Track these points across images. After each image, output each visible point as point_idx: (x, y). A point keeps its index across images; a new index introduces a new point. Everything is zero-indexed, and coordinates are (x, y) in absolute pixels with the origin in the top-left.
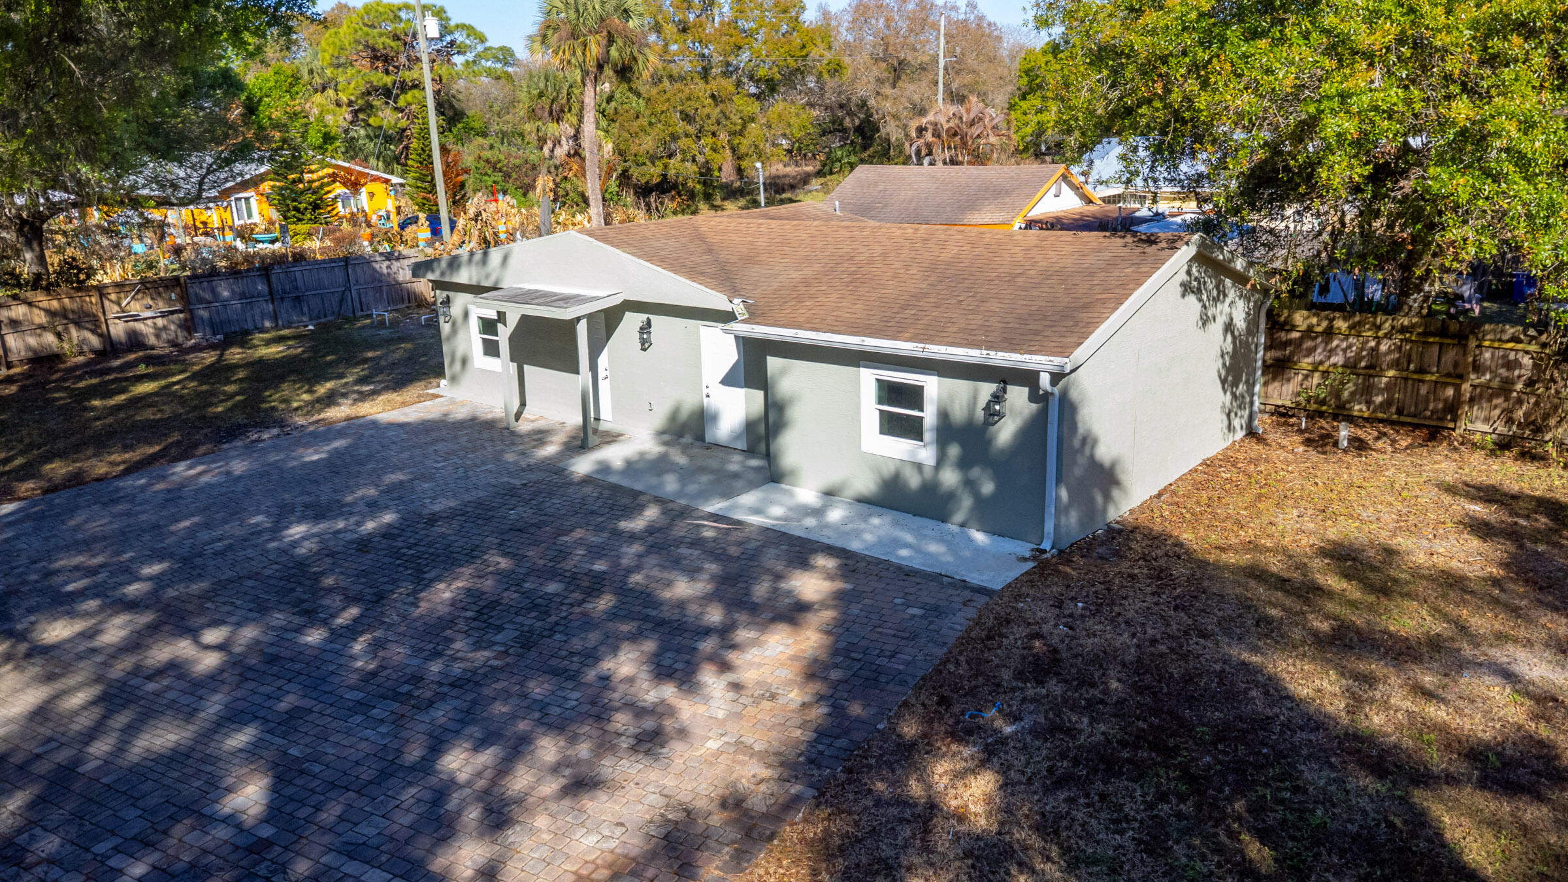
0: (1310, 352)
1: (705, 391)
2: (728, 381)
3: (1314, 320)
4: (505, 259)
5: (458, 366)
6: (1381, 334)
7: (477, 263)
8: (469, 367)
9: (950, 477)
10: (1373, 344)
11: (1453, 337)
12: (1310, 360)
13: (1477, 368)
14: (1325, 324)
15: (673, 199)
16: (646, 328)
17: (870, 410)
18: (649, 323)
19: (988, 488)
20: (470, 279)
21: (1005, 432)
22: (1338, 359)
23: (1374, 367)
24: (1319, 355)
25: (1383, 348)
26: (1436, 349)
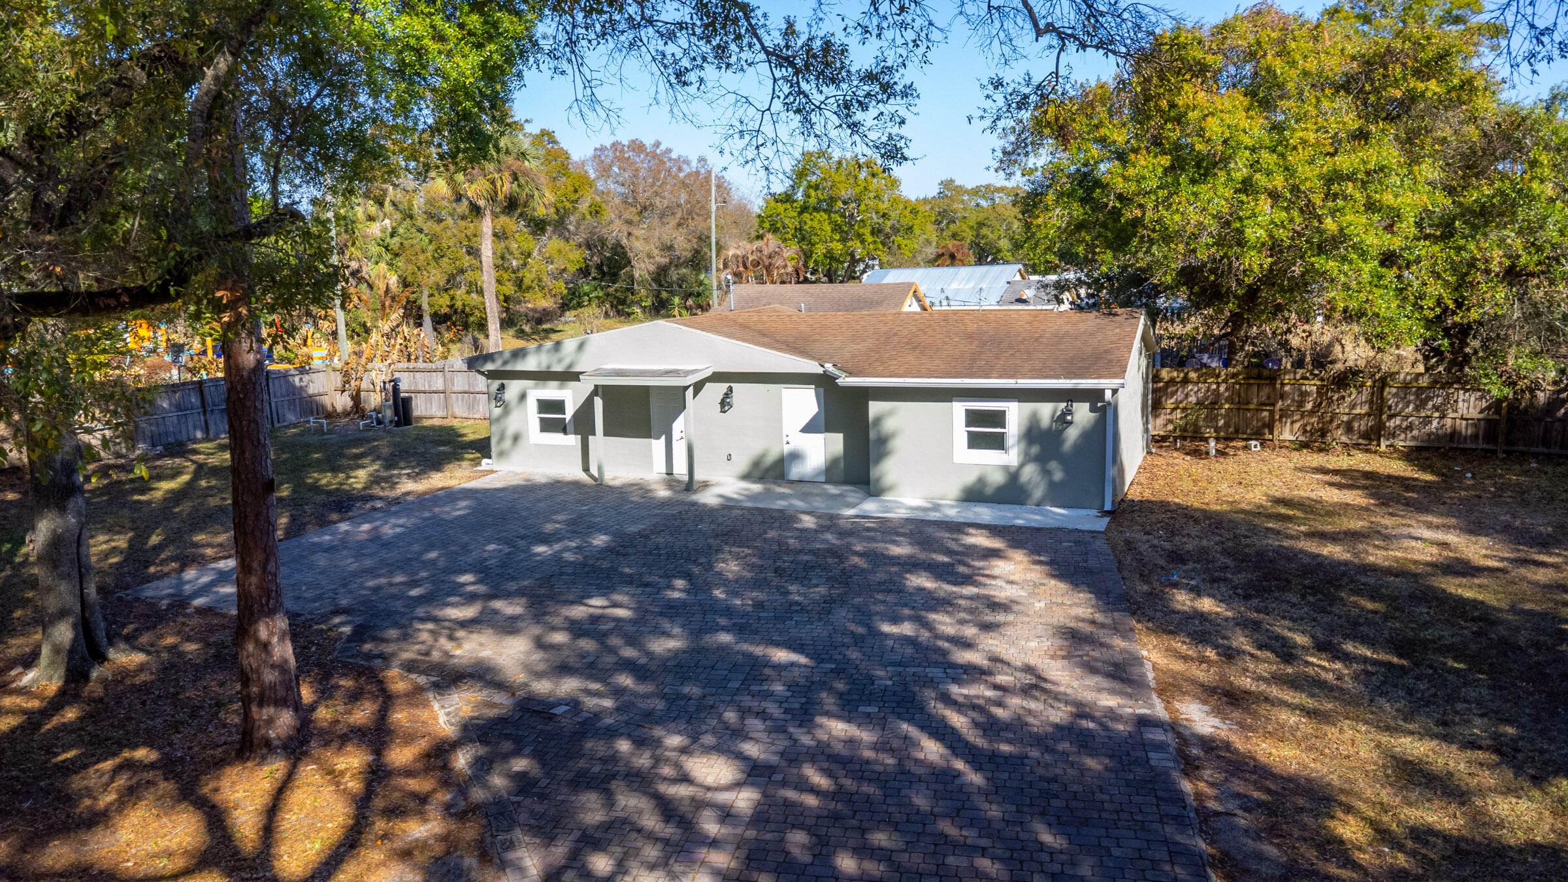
0: (1173, 394)
1: (785, 439)
2: (808, 429)
3: (1175, 374)
4: (581, 346)
5: (507, 443)
6: (1220, 380)
7: (549, 351)
8: (521, 443)
9: (1030, 472)
10: (1214, 387)
11: (1266, 379)
12: (1173, 400)
13: (1282, 396)
14: (1182, 375)
15: (449, 329)
16: (729, 394)
17: (961, 432)
18: (730, 389)
19: (1058, 476)
20: (539, 364)
21: (1072, 434)
22: (1193, 399)
23: (1215, 403)
24: (1180, 395)
25: (1222, 389)
26: (1255, 388)
